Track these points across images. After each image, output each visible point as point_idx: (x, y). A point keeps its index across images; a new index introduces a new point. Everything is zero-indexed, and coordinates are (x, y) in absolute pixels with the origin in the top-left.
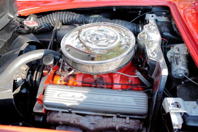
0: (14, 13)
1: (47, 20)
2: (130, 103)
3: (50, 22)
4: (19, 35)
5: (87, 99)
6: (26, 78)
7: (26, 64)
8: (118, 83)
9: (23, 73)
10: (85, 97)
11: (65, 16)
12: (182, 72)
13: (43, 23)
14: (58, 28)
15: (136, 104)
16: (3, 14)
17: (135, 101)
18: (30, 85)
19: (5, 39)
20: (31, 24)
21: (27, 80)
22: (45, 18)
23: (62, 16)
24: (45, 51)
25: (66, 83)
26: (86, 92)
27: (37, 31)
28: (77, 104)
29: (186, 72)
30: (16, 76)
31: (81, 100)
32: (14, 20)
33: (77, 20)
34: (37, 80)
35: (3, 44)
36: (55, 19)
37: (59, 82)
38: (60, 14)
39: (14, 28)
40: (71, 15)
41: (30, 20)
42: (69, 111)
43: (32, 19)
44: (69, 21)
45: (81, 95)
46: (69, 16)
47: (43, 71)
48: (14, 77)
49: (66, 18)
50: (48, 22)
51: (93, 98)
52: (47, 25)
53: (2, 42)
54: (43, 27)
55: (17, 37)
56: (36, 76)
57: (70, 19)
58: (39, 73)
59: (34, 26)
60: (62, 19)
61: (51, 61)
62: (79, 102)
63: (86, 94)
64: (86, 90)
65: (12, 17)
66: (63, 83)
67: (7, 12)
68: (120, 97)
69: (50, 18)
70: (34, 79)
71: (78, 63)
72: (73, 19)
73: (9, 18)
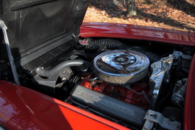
0: (76, 35)
1: (98, 43)
2: (130, 113)
3: (100, 45)
4: (74, 49)
5: (100, 101)
6: (69, 80)
7: (70, 67)
8: (130, 98)
9: (67, 75)
10: (99, 100)
11: (111, 43)
12: (178, 99)
13: (95, 45)
14: (102, 50)
15: (135, 116)
16: (69, 33)
17: (135, 114)
18: (71, 86)
19: (64, 49)
20: (84, 43)
21: (69, 81)
22: (97, 42)
23: (109, 42)
24: (84, 62)
25: (92, 88)
26: (102, 96)
27: (89, 50)
28: (93, 103)
29: (182, 100)
30: (63, 75)
31: (96, 101)
32: (75, 39)
33: (119, 47)
34: (75, 82)
35: (62, 52)
36: (103, 44)
37: (87, 86)
38: (108, 41)
39: (72, 44)
40: (116, 42)
41: (86, 40)
42: (87, 108)
43: (87, 41)
44: (113, 47)
45: (97, 97)
46: (114, 43)
47: (81, 77)
48: (60, 73)
49: (112, 44)
50: (98, 45)
51: (104, 102)
52: (97, 47)
53: (62, 51)
54: (94, 48)
55: (73, 50)
56: (76, 79)
57: (114, 45)
58: (78, 78)
59: (85, 44)
60: (108, 45)
61: (85, 69)
62: (94, 101)
63: (101, 98)
64: (102, 95)
65: (75, 37)
66: (91, 88)
67: (72, 33)
68: (124, 107)
69: (100, 43)
70: (73, 82)
71: (100, 73)
72: (116, 45)
73: (73, 37)
